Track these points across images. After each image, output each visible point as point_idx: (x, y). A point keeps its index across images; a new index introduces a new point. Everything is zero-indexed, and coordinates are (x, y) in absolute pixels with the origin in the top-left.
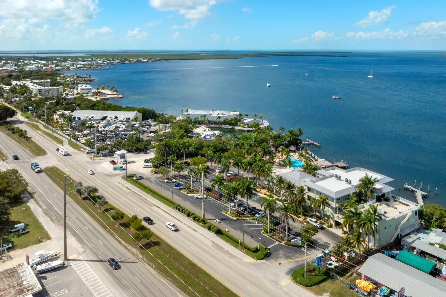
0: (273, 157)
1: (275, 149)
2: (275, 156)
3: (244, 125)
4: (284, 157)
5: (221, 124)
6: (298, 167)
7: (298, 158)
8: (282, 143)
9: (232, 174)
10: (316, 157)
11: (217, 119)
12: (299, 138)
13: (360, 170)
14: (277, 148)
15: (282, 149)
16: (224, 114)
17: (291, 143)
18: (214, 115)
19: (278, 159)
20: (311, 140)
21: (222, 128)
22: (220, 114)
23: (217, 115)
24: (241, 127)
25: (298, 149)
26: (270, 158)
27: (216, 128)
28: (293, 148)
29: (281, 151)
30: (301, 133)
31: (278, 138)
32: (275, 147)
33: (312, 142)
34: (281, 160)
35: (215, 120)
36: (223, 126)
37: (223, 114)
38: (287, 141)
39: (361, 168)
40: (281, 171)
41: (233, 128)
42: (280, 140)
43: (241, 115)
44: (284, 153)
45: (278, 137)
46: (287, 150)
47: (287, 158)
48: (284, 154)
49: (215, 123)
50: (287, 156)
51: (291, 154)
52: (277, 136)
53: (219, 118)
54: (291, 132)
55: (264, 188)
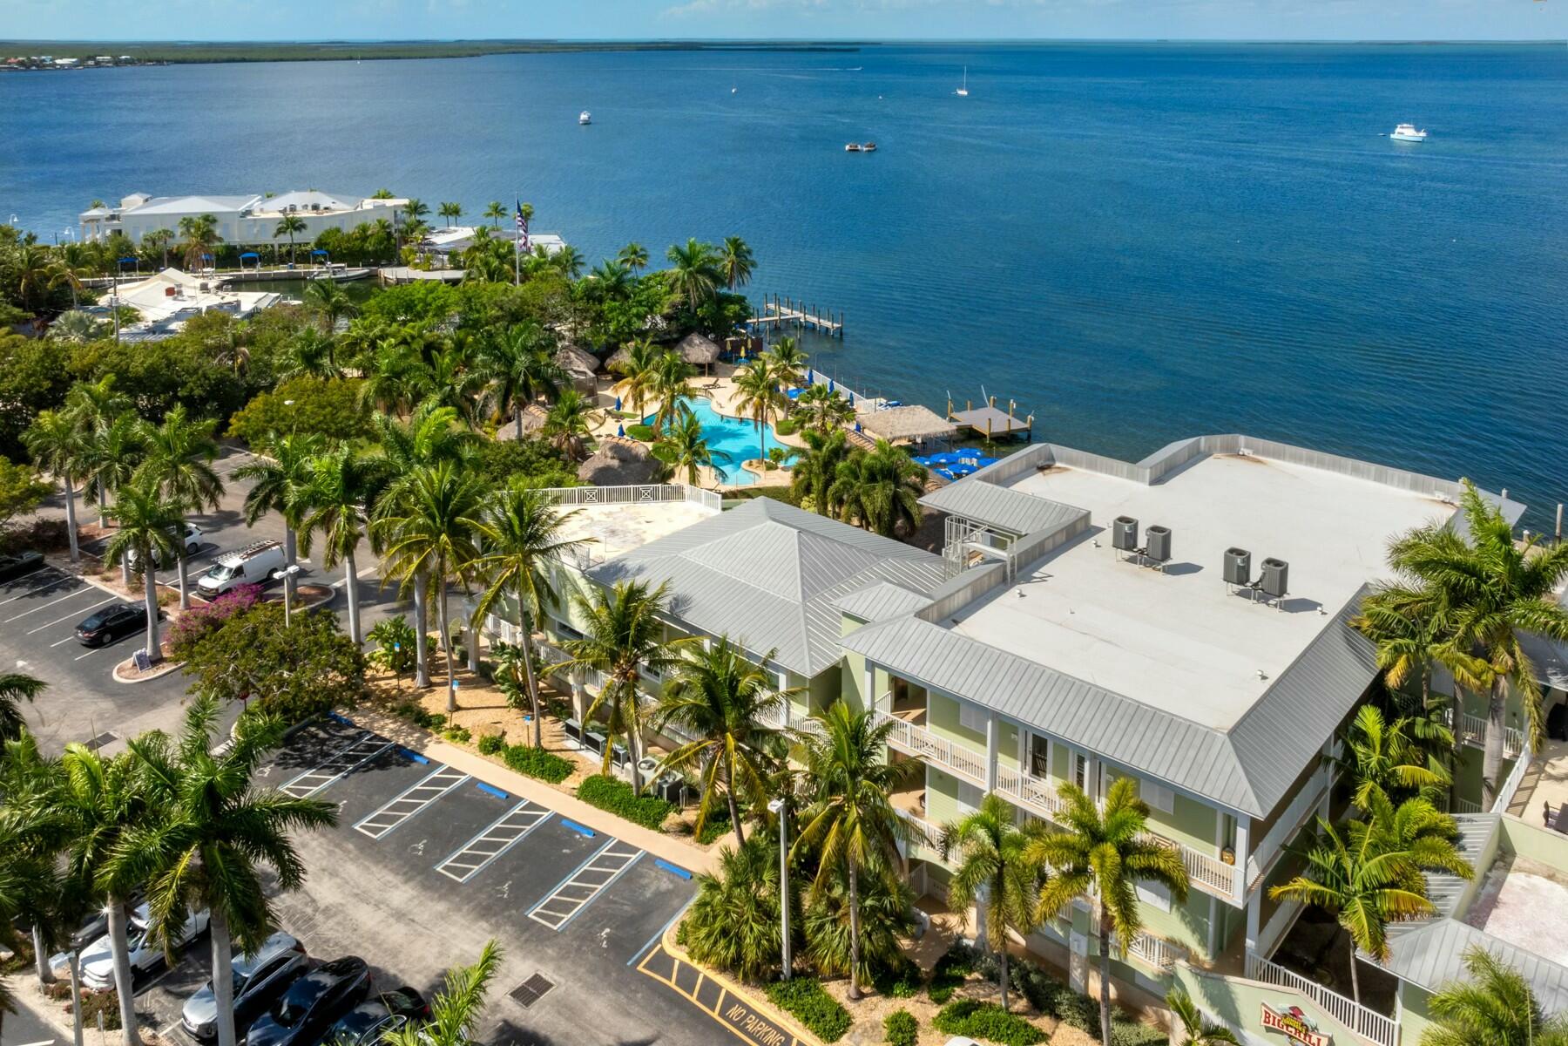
0: (573, 411)
1: (595, 362)
2: (595, 405)
3: (430, 256)
4: (653, 408)
5: (305, 258)
6: (744, 464)
7: (742, 407)
8: (637, 324)
9: (239, 571)
10: (845, 393)
11: (280, 231)
12: (734, 291)
13: (1233, 452)
14: (603, 354)
15: (637, 354)
16: (322, 207)
17: (683, 326)
18: (263, 216)
19: (610, 421)
20: (791, 306)
21: (304, 279)
22: (299, 208)
23: (281, 216)
24: (416, 266)
25: (727, 358)
26: (550, 422)
27: (274, 280)
28: (700, 350)
29: (633, 373)
30: (743, 263)
31: (614, 299)
32: (594, 354)
33: (797, 314)
34: (631, 429)
35: (268, 239)
36: (315, 269)
37: (315, 207)
38: (666, 311)
39: (1242, 439)
40: (631, 525)
41: (372, 276)
42: (626, 306)
43: (415, 209)
44: (648, 380)
45: (608, 289)
46: (668, 357)
47: (667, 412)
48: (652, 388)
49: (269, 257)
50: (673, 398)
51: (695, 383)
52: (604, 283)
53: (295, 225)
54: (687, 260)
55: (485, 676)
